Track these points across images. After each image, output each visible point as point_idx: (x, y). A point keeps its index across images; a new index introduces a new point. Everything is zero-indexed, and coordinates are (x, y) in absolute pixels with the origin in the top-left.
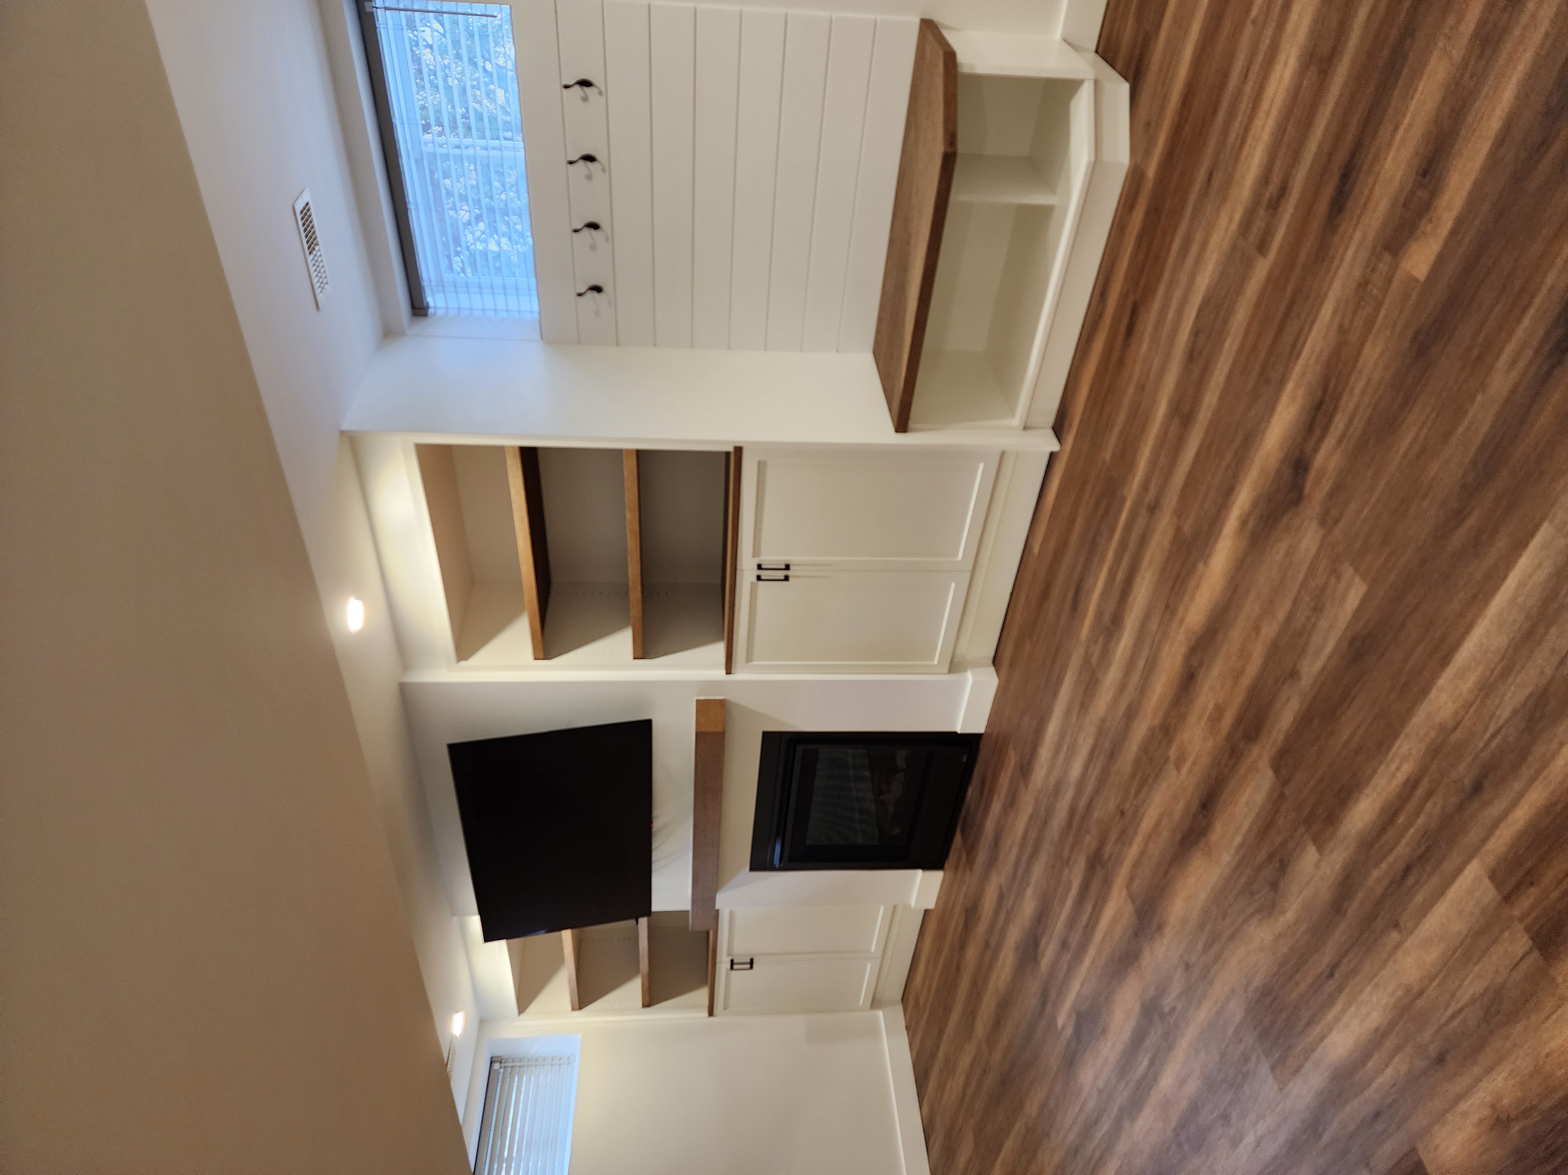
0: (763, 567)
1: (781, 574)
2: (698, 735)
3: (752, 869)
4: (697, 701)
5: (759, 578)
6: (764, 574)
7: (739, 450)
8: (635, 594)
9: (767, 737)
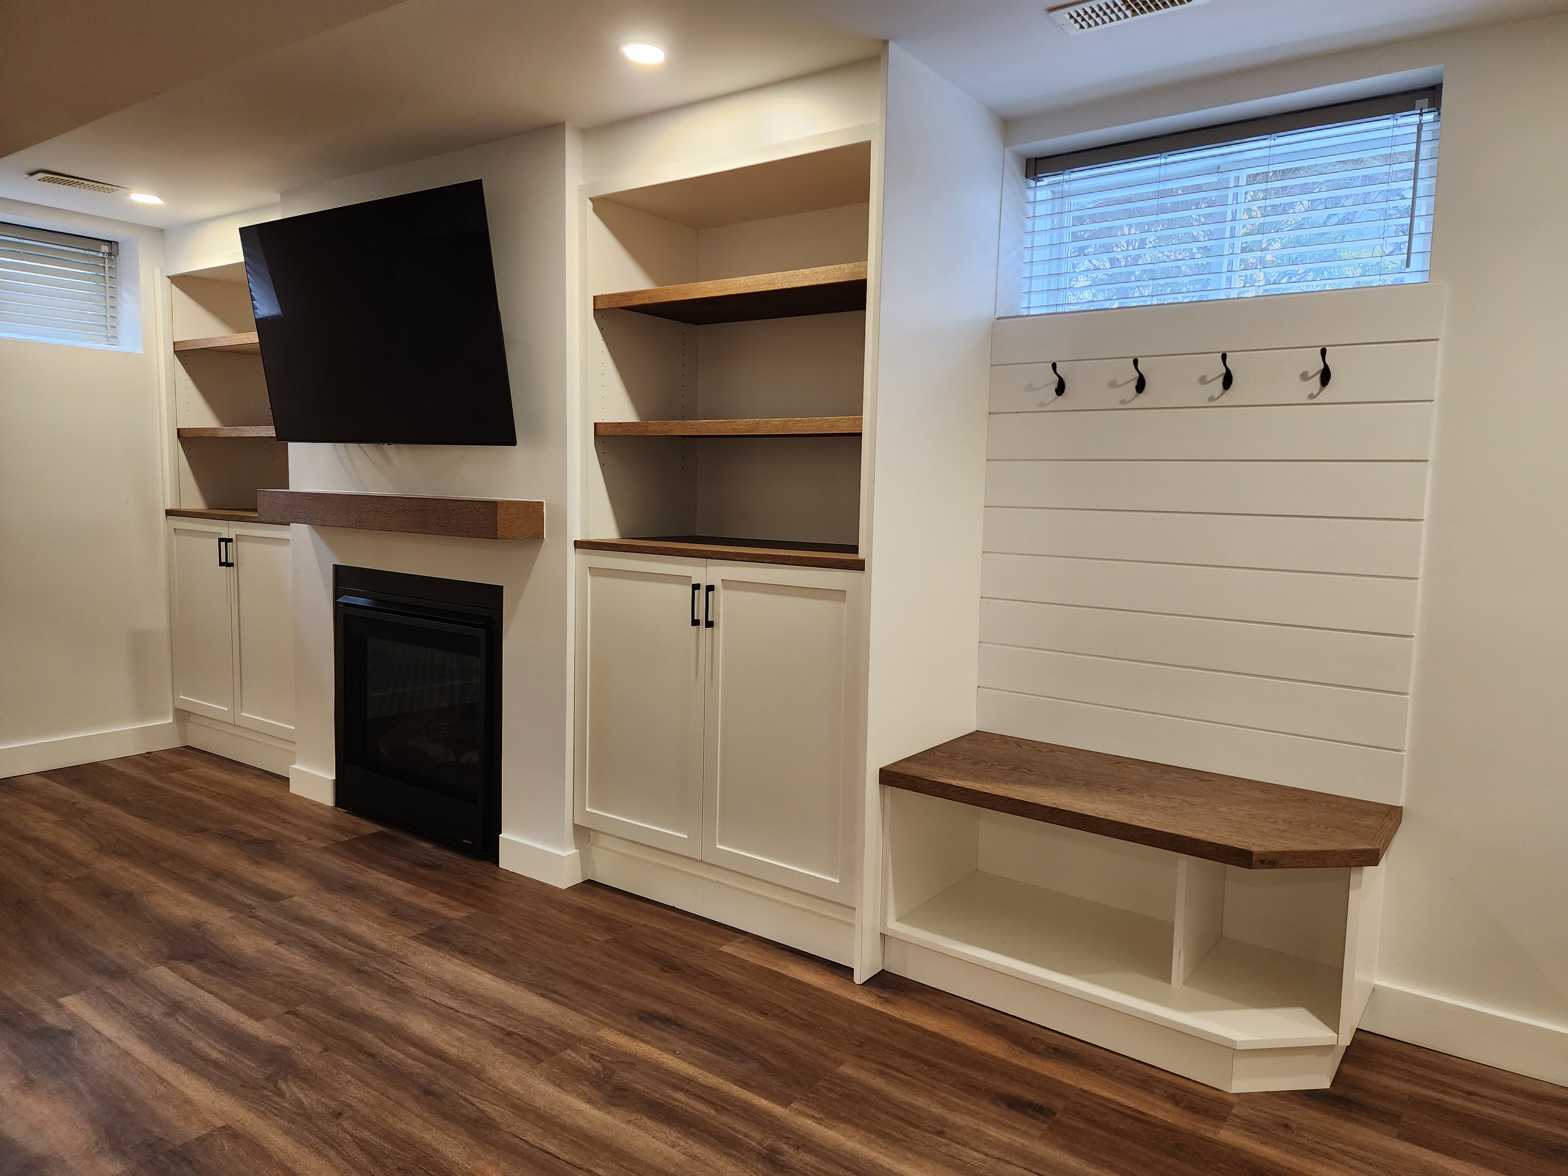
0: (710, 593)
1: (700, 616)
2: (494, 503)
3: (336, 568)
4: (541, 504)
5: (696, 587)
6: (701, 594)
7: (860, 566)
8: (679, 428)
9: (498, 591)
